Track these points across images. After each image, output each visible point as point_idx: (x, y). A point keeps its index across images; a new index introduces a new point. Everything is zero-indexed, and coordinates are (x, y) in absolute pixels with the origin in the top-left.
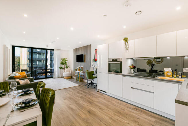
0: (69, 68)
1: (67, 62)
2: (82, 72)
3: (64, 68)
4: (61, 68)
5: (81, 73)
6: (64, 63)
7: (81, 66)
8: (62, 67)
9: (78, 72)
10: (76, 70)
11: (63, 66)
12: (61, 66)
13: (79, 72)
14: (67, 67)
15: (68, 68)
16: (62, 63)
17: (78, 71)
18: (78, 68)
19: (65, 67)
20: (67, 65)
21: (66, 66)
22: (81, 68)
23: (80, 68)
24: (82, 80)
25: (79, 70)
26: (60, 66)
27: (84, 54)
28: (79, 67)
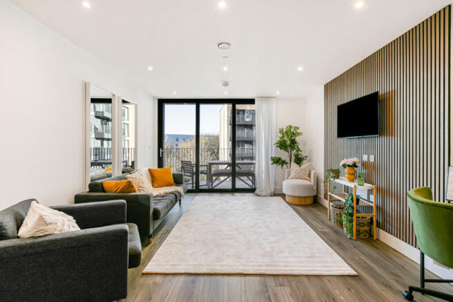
0: (305, 165)
1: (297, 139)
2: (370, 192)
3: (288, 161)
4: (277, 161)
5: (362, 190)
6: (289, 142)
7: (365, 158)
8: (280, 159)
9: (347, 189)
10: (337, 174)
11: (284, 155)
12: (278, 156)
13: (351, 185)
14: (299, 161)
15: (304, 161)
16: (282, 145)
17: (343, 181)
18: (344, 166)
19: (293, 158)
20: (298, 150)
21: (297, 156)
22: (364, 165)
23: (354, 165)
24: (366, 228)
25: (353, 177)
26: (274, 156)
27: (382, 90)
28: (350, 161)
